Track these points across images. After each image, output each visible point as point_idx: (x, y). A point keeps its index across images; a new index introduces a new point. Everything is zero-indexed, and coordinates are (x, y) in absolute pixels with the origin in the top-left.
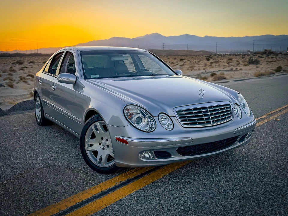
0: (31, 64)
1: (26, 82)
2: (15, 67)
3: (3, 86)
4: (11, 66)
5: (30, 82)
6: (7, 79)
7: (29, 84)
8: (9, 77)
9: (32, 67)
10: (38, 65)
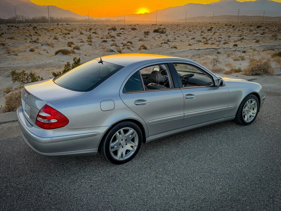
0: (122, 30)
1: (129, 48)
2: (111, 33)
3: (114, 51)
4: (108, 32)
5: (132, 49)
6: (113, 45)
7: (132, 50)
8: (114, 43)
9: (125, 34)
10: (129, 32)
